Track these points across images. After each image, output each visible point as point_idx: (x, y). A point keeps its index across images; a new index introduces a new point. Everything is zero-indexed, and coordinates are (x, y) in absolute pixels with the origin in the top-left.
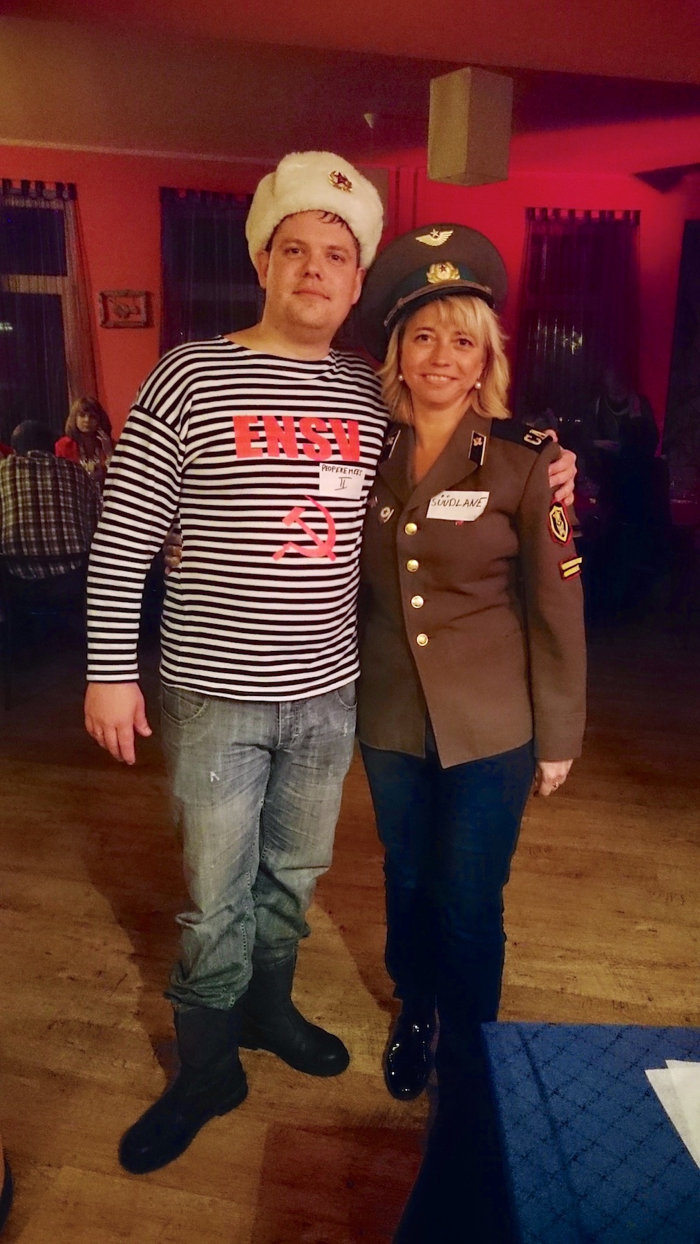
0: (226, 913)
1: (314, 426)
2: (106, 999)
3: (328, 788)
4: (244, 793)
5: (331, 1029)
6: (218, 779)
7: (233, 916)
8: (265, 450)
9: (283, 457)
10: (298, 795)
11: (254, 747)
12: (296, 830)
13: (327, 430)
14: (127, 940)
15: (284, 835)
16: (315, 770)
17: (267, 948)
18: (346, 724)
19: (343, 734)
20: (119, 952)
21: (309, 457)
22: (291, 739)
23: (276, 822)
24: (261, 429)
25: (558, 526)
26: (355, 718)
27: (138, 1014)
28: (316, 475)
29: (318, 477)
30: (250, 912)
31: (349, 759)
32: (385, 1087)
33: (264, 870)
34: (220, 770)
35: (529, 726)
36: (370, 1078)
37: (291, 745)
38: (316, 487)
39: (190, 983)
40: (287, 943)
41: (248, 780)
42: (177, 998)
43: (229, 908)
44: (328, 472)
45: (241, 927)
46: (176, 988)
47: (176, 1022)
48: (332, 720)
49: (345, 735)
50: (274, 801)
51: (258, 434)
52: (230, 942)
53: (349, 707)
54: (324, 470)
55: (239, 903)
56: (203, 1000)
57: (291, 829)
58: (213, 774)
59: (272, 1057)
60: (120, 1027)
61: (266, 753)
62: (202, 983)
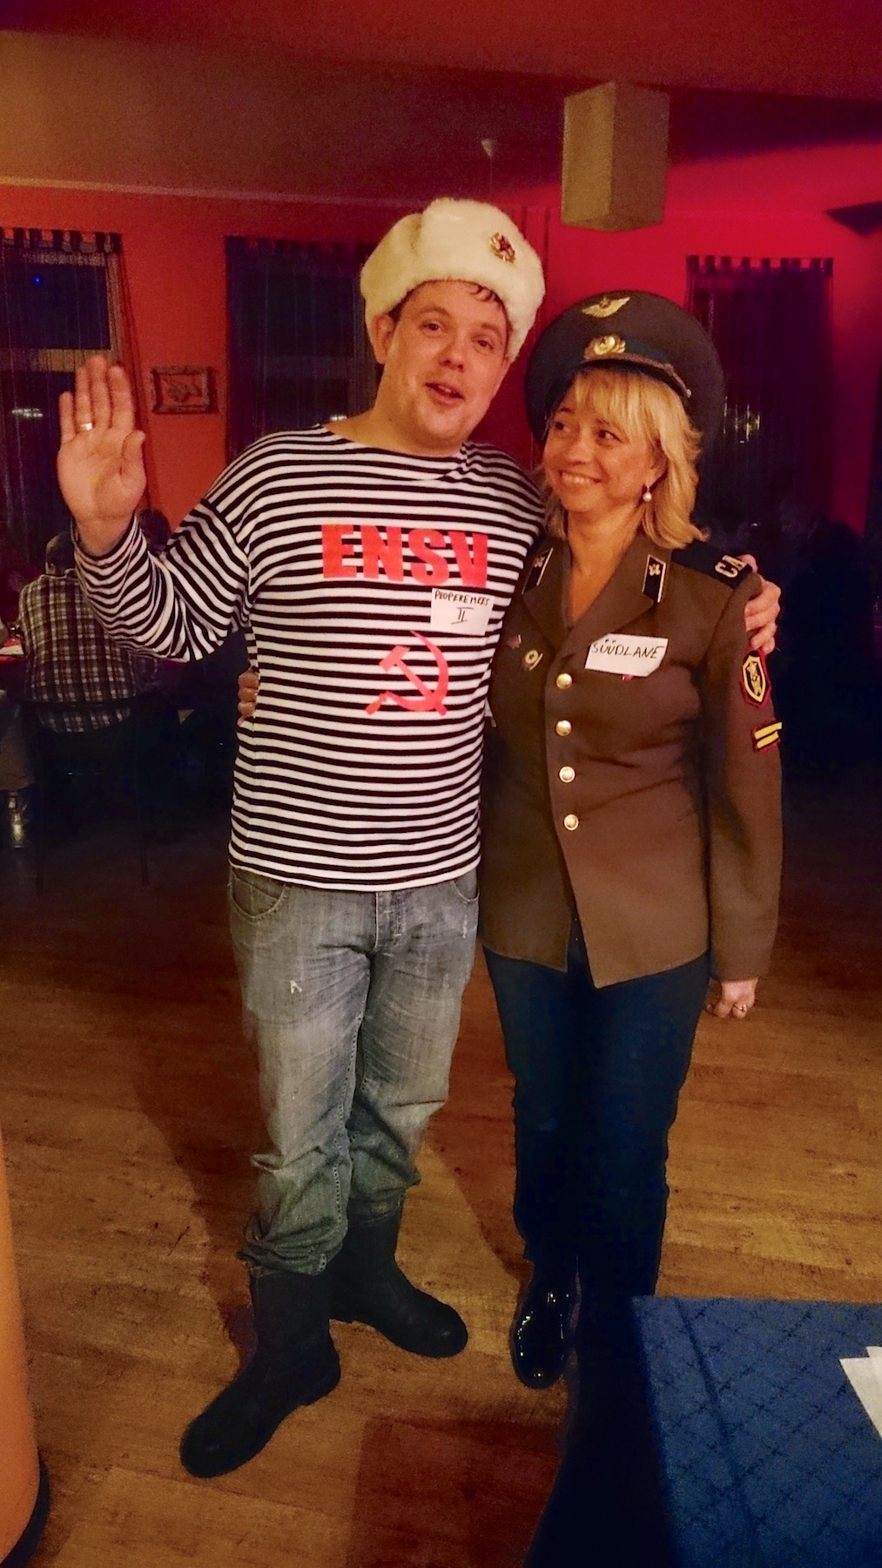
0: (315, 1154)
1: (427, 540)
2: (164, 1258)
3: (443, 1003)
4: (334, 1009)
5: (444, 1298)
6: (300, 990)
7: (322, 1159)
8: (360, 569)
9: (383, 579)
10: (405, 1012)
11: (346, 950)
12: (403, 1057)
13: (444, 546)
14: (188, 1184)
15: (387, 1062)
16: (425, 981)
17: (366, 1202)
18: (466, 923)
19: (462, 935)
20: (180, 1200)
21: (417, 579)
22: (391, 940)
23: (378, 1044)
24: (358, 542)
25: (752, 682)
26: (477, 914)
27: (204, 1277)
28: (427, 604)
29: (430, 606)
30: (344, 1153)
31: (469, 966)
32: (512, 1372)
33: (360, 1101)
34: (302, 979)
35: (705, 933)
36: (494, 1359)
37: (392, 948)
38: (426, 619)
39: (271, 1241)
40: (391, 1194)
41: (339, 992)
42: (252, 1258)
43: (317, 1149)
44: (443, 600)
45: (334, 1172)
46: (250, 1245)
47: (252, 1287)
48: (447, 917)
49: (464, 937)
50: (376, 1018)
51: (351, 549)
52: (319, 1188)
53: (469, 901)
54: (438, 597)
55: (329, 1142)
56: (287, 1262)
57: (397, 1054)
58: (293, 984)
59: (371, 1333)
60: (182, 1293)
61: (362, 957)
62: (285, 1242)
